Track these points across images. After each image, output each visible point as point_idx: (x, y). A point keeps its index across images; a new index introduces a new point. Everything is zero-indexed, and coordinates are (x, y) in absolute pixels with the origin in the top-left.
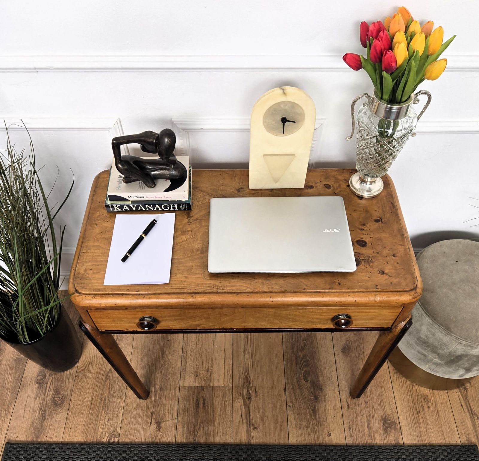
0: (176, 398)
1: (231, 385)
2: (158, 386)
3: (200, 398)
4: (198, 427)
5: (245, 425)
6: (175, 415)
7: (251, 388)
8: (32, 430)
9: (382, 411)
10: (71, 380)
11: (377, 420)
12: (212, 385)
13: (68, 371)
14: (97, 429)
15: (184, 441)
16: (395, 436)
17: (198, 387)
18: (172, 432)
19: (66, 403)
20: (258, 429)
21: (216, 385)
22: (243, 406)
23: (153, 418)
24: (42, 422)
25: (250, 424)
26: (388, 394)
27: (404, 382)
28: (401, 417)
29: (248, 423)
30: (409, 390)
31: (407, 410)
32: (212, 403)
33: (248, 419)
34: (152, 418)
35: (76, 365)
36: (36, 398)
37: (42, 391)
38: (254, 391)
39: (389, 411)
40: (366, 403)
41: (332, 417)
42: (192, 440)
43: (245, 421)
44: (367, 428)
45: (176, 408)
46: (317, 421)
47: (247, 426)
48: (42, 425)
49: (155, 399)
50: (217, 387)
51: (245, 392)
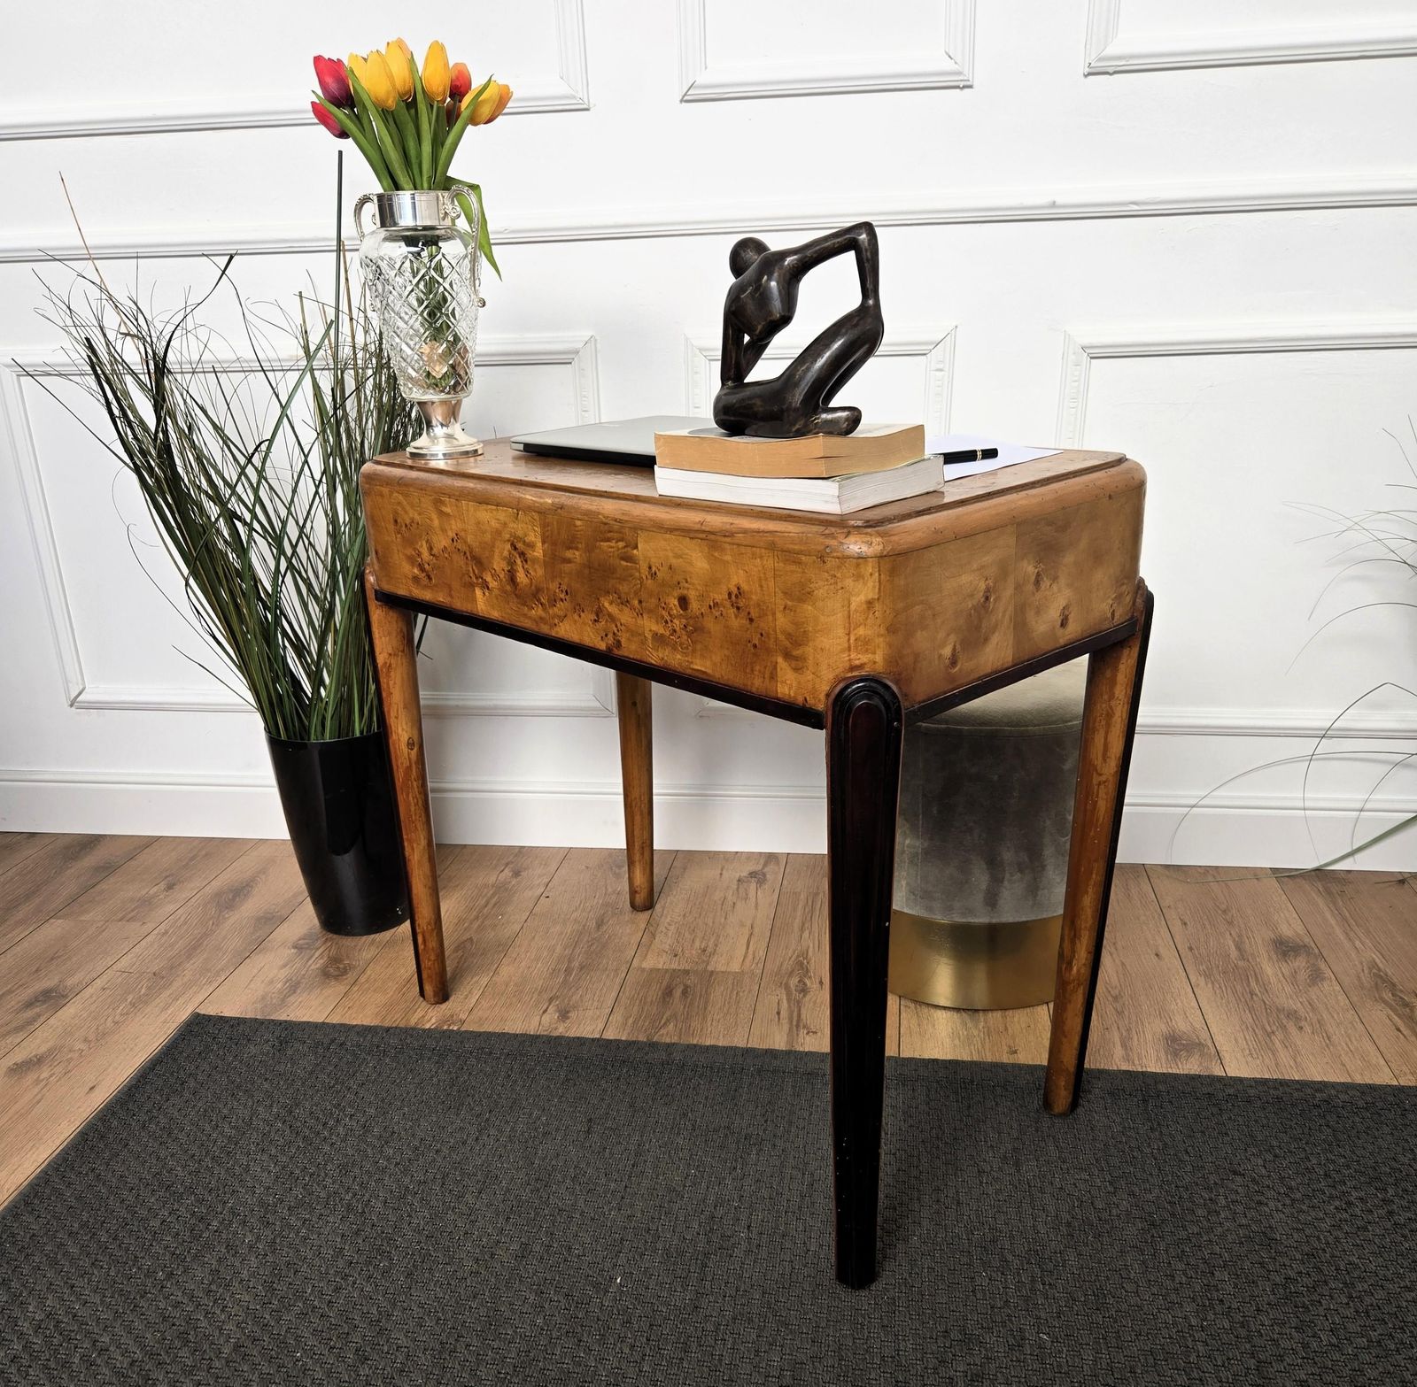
0: (618, 981)
1: (759, 972)
2: (577, 964)
3: (676, 985)
4: (663, 1022)
5: (786, 1027)
6: (610, 1003)
7: (810, 977)
8: (259, 1006)
9: (1163, 1027)
10: (373, 948)
11: (1149, 1037)
12: (710, 968)
13: (373, 936)
14: (412, 1012)
15: (623, 1039)
16: (1201, 1063)
17: (674, 970)
18: (595, 1026)
19: (351, 976)
20: (819, 1034)
21: (721, 968)
22: (785, 1001)
23: (553, 1004)
24: (286, 997)
25: (798, 1026)
26: (1182, 1003)
27: (1229, 989)
28: (1219, 1039)
29: (795, 1023)
30: (1243, 1000)
31: (1237, 1028)
32: (706, 991)
33: (795, 1019)
34: (550, 1004)
35: (393, 930)
36: (285, 966)
37: (302, 958)
38: (817, 981)
39: (1181, 1026)
40: (1120, 1013)
41: (1023, 1026)
42: (642, 1038)
43: (785, 1022)
44: (1120, 1048)
45: (614, 994)
46: (980, 1031)
47: (791, 1029)
48: (283, 1000)
49: (565, 980)
50: (723, 972)
51: (794, 982)
